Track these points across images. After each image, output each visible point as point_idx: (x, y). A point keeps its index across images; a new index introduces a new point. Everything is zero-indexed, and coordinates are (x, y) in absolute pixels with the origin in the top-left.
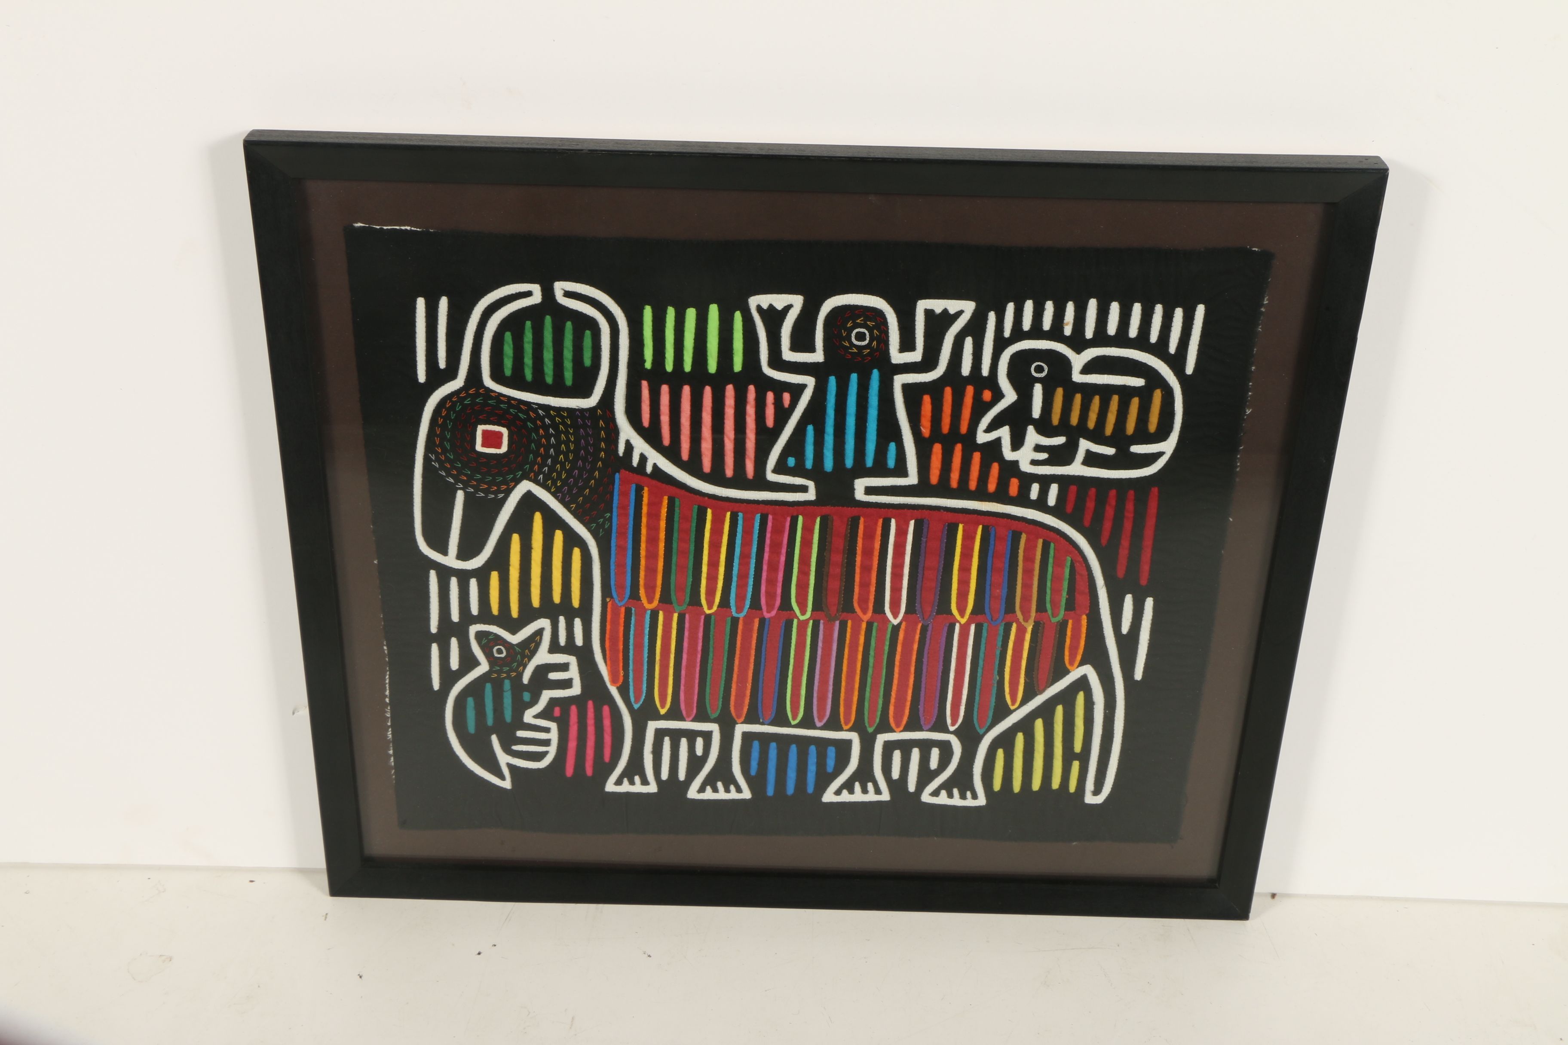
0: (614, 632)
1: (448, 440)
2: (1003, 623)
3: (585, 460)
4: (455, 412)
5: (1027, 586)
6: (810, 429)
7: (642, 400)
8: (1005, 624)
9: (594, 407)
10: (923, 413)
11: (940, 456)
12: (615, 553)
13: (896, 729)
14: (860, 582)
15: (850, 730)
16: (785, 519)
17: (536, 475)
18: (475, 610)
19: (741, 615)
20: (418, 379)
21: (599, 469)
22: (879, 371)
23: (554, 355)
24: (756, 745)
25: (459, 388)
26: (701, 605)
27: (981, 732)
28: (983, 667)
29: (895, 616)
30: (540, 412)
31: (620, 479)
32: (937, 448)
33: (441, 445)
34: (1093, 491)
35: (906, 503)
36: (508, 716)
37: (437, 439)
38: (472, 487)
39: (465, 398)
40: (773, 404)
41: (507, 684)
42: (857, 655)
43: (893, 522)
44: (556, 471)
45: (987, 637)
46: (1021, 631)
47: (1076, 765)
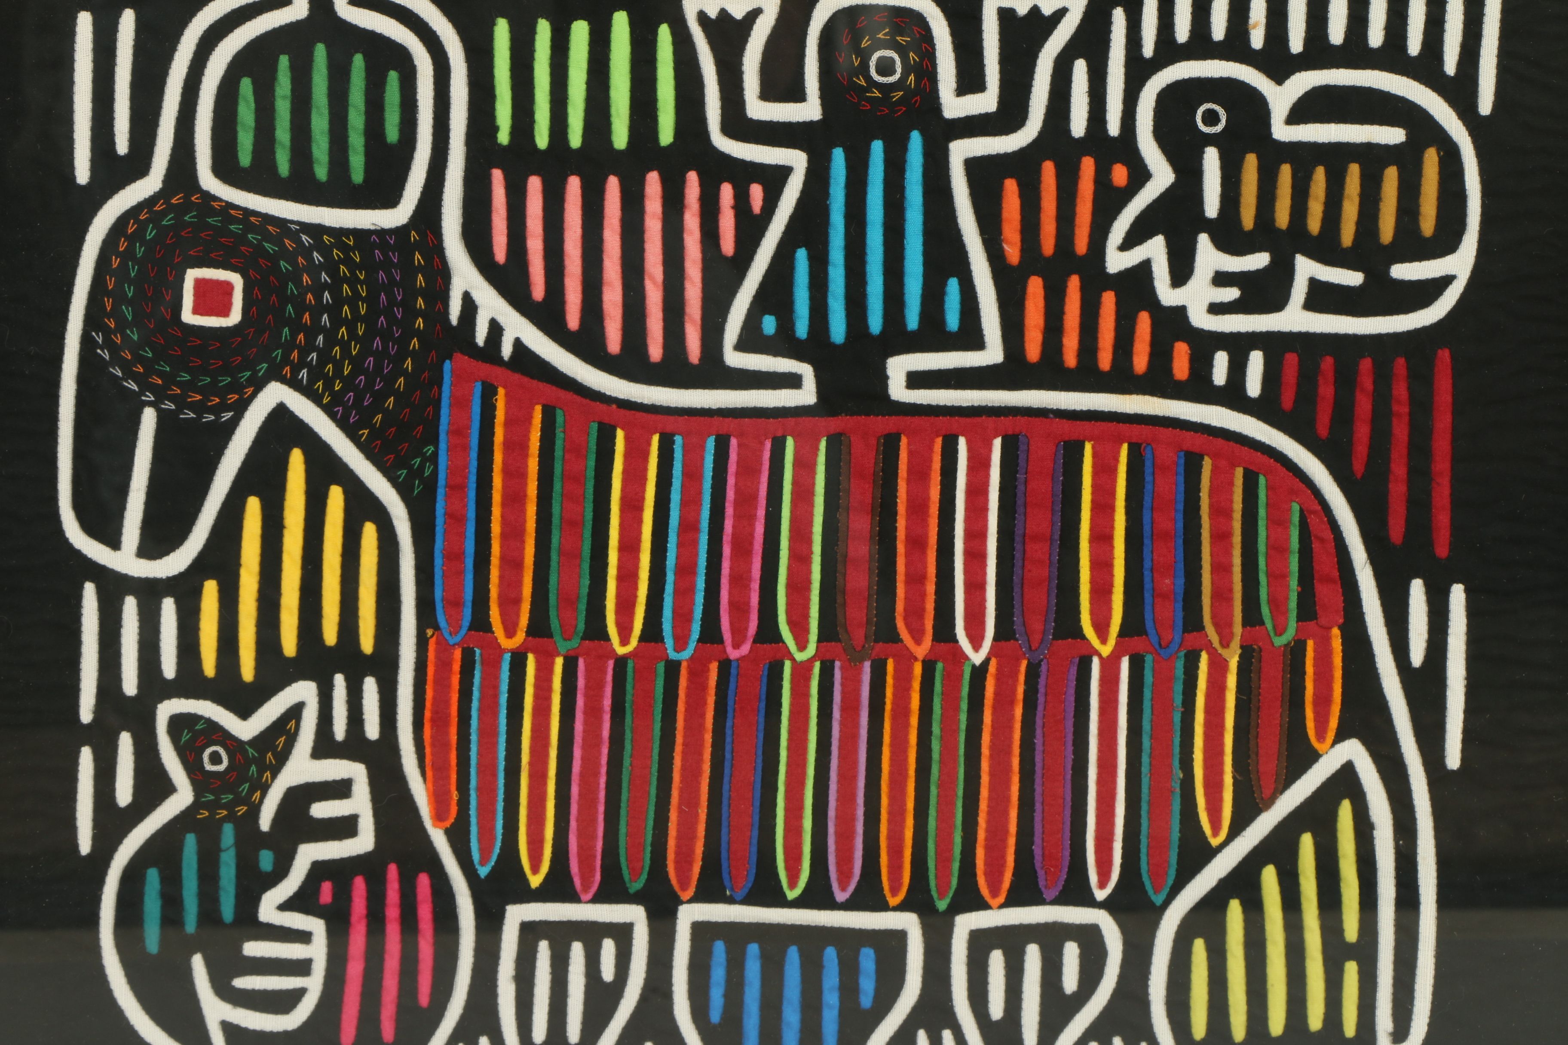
0: (441, 701)
1: (130, 302)
2: (1182, 654)
3: (386, 336)
4: (143, 242)
5: (1221, 568)
6: (801, 256)
7: (493, 209)
8: (1186, 656)
9: (404, 227)
10: (1005, 215)
11: (1041, 303)
12: (442, 530)
13: (991, 902)
14: (907, 575)
15: (902, 907)
16: (762, 444)
17: (295, 370)
18: (169, 668)
19: (686, 654)
20: (74, 178)
21: (414, 354)
22: (923, 134)
23: (332, 122)
24: (719, 949)
25: (152, 193)
26: (606, 638)
27: (1158, 900)
28: (1151, 752)
29: (977, 645)
30: (304, 238)
31: (452, 371)
32: (1035, 287)
33: (115, 313)
34: (1327, 363)
35: (984, 404)
36: (228, 910)
37: (108, 301)
38: (172, 399)
39: (163, 214)
40: (733, 208)
41: (228, 835)
42: (906, 734)
43: (962, 444)
44: (333, 360)
45: (1153, 684)
46: (1218, 667)
47: (1351, 969)
